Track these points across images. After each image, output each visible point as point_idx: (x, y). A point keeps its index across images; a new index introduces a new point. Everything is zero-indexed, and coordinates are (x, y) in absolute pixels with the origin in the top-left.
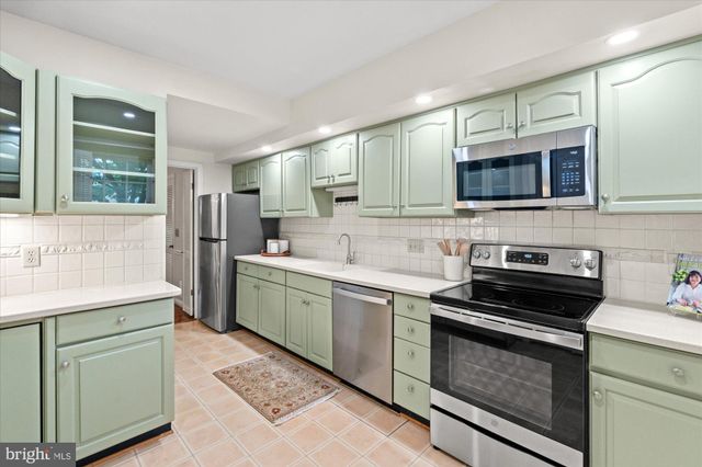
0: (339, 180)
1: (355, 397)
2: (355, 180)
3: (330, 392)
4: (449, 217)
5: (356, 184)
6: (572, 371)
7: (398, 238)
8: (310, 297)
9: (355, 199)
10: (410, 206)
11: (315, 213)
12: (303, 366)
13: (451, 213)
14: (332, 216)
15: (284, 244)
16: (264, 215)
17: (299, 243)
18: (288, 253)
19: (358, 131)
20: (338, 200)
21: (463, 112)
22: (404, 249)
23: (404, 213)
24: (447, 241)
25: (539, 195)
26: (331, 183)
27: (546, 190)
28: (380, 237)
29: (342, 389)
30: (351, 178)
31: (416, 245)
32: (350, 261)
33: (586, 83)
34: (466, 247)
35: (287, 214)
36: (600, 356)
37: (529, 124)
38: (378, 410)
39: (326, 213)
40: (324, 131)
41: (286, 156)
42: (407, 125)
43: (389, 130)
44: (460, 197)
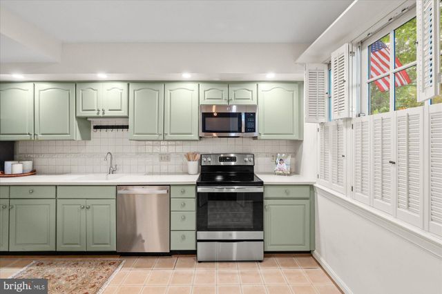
0: (108, 113)
1: (137, 260)
2: (126, 115)
4: (197, 141)
5: (127, 117)
6: (257, 202)
7: (152, 154)
8: (89, 202)
10: (171, 134)
11: (78, 137)
12: (79, 259)
13: (197, 138)
14: (90, 139)
15: (28, 165)
17: (42, 162)
18: (34, 172)
19: (129, 82)
20: (96, 127)
21: (203, 87)
22: (157, 160)
23: (167, 138)
24: (188, 154)
25: (240, 131)
26: (101, 114)
27: (243, 130)
28: (138, 154)
29: (125, 260)
30: (123, 113)
31: (165, 157)
32: (112, 171)
33: (253, 87)
34: (198, 156)
36: (268, 193)
37: (233, 99)
38: (157, 260)
39: (86, 137)
40: (102, 76)
41: (39, 86)
42: (169, 87)
43: (156, 87)
44: (204, 130)
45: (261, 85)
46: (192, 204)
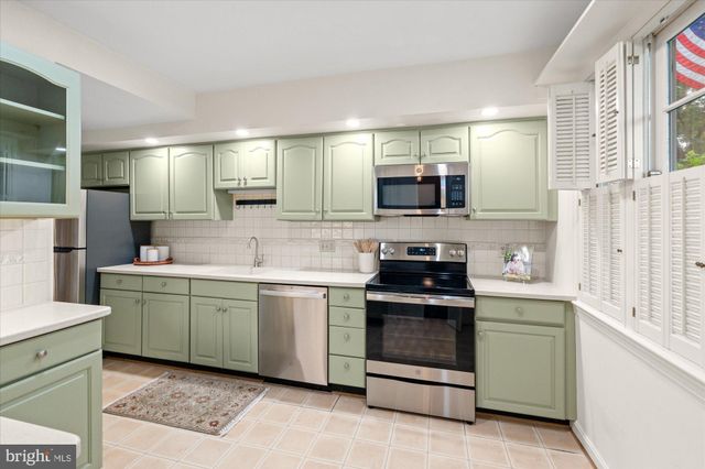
0: (251, 183)
1: (285, 391)
2: (272, 184)
3: (260, 393)
4: (370, 221)
5: (275, 188)
7: (310, 240)
8: (227, 303)
9: (273, 202)
10: (333, 211)
11: (217, 216)
12: (215, 378)
13: (371, 217)
14: (232, 219)
15: (164, 250)
16: (135, 216)
17: (180, 248)
18: (170, 261)
19: (276, 139)
20: (239, 203)
21: (380, 138)
22: (317, 250)
23: (326, 217)
24: (360, 241)
25: (438, 205)
26: (242, 186)
27: (443, 202)
28: (291, 240)
29: (268, 388)
30: (269, 182)
31: (328, 245)
32: (258, 263)
33: (463, 133)
34: (376, 245)
35: (176, 216)
36: (483, 310)
37: (427, 153)
38: (310, 395)
39: (227, 216)
40: (241, 133)
41: (175, 151)
42: (330, 141)
43: (311, 142)
44: (381, 205)
45: (476, 130)
46: (359, 318)
